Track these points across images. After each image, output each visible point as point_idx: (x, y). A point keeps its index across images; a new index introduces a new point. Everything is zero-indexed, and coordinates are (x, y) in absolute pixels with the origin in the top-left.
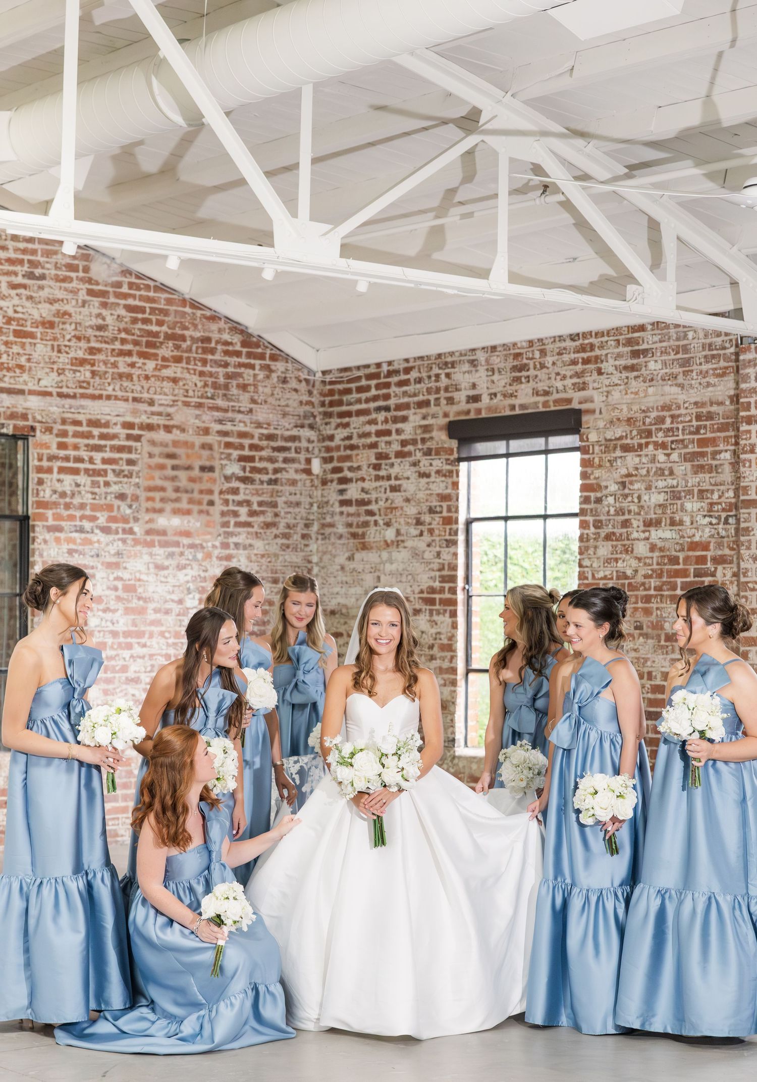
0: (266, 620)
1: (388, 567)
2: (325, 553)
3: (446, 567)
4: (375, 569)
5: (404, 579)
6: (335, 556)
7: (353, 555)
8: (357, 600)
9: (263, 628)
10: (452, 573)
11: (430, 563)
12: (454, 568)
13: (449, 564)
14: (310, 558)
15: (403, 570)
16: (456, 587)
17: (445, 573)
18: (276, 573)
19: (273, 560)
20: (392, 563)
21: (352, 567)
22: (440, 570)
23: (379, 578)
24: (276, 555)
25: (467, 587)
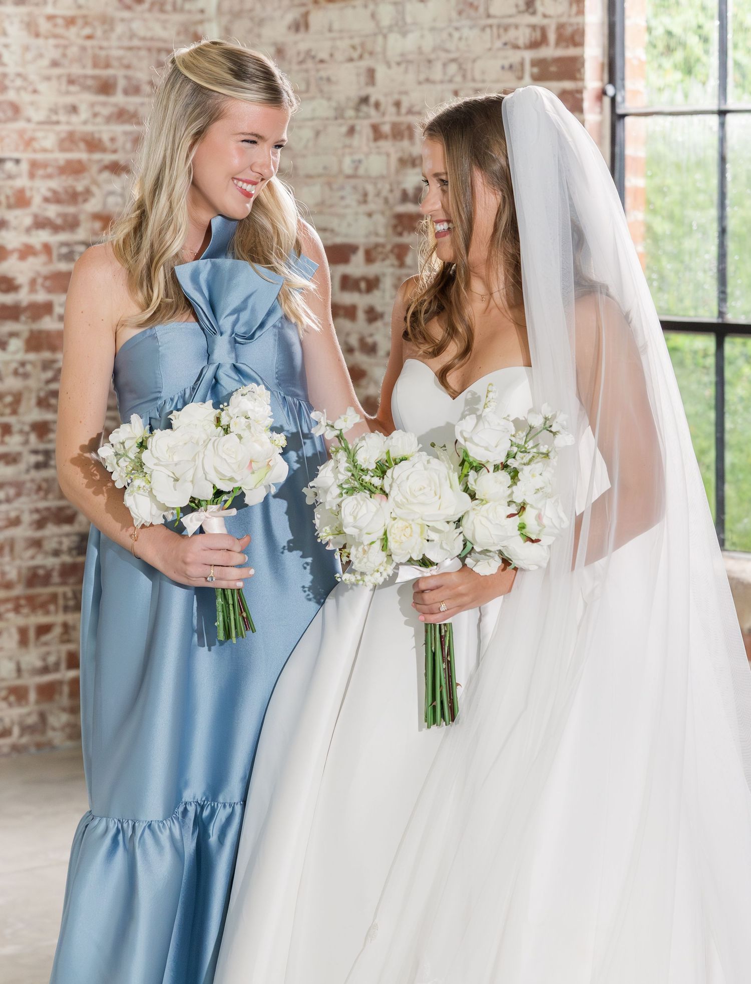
0: (80, 188)
1: (396, 44)
2: (237, 15)
3: (552, 37)
4: (362, 51)
5: (437, 73)
6: (261, 22)
7: (306, 15)
8: (317, 134)
9: (71, 210)
10: (571, 52)
11: (506, 29)
12: (575, 38)
13: (560, 27)
14: (200, 29)
15: (434, 50)
16: (580, 91)
17: (549, 52)
18: (108, 66)
19: (99, 33)
20: (404, 34)
21: (303, 46)
22: (534, 45)
23: (371, 74)
24: (107, 21)
25: (610, 90)
